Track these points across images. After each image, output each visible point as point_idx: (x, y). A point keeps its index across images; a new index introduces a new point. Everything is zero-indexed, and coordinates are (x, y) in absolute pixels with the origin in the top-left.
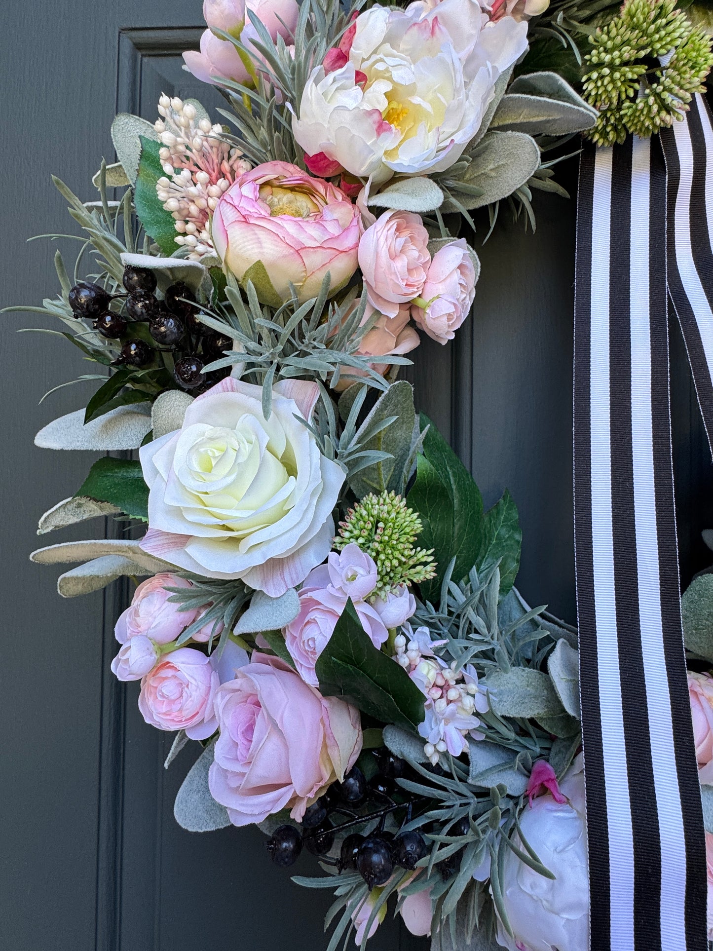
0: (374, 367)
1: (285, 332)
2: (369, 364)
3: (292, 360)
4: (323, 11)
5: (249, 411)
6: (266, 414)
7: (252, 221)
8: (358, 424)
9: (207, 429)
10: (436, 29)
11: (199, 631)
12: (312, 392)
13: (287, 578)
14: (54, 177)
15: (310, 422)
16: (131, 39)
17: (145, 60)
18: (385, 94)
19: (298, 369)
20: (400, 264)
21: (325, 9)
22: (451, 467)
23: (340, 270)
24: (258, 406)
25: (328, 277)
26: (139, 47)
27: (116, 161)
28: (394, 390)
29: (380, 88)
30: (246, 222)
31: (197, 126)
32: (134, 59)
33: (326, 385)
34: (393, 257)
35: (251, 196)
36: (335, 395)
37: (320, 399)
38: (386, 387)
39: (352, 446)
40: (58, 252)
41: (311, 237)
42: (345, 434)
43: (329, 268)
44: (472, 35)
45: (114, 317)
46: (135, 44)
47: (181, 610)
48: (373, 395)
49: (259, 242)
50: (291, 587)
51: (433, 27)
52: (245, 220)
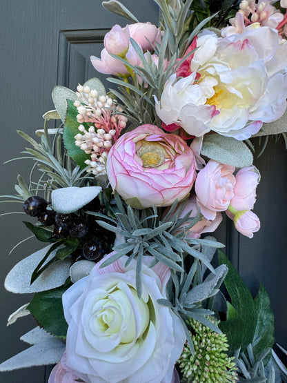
4: (174, 36)
7: (132, 174)
10: (246, 46)
14: (18, 131)
16: (65, 35)
17: (72, 45)
18: (214, 87)
21: (176, 35)
22: (238, 286)
25: (177, 201)
26: (68, 39)
29: (209, 83)
30: (129, 175)
31: (98, 100)
32: (67, 45)
35: (131, 154)
40: (19, 175)
41: (169, 183)
44: (269, 50)
46: (67, 38)
49: (136, 186)
51: (243, 45)
52: (128, 173)
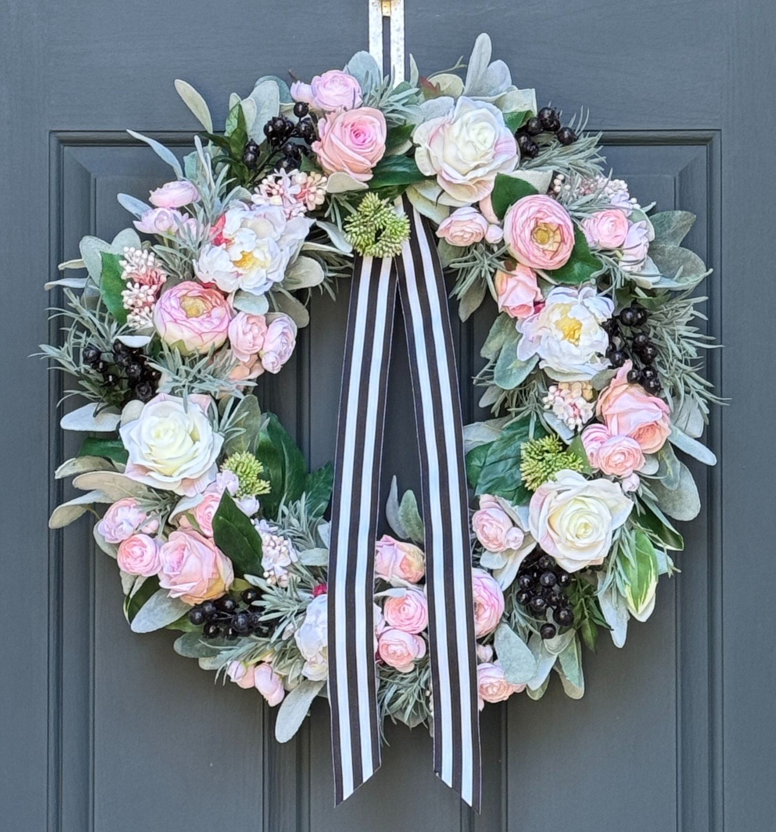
0: (238, 387)
1: (194, 371)
2: (235, 386)
3: (195, 385)
5: (176, 410)
6: (186, 412)
7: (179, 321)
8: (229, 417)
9: (156, 419)
11: (147, 526)
12: (207, 401)
13: (197, 489)
15: (206, 413)
16: (57, 137)
17: (66, 148)
18: (240, 252)
19: (200, 390)
20: (249, 337)
23: (219, 341)
24: (182, 408)
25: (214, 344)
27: (81, 257)
28: (247, 400)
29: (236, 249)
32: (59, 148)
33: (214, 398)
34: (244, 333)
35: (175, 306)
36: (217, 402)
37: (211, 404)
38: (242, 397)
39: (226, 427)
41: (206, 328)
42: (223, 421)
43: (214, 340)
45: (104, 363)
46: (59, 140)
47: (140, 512)
48: (237, 401)
49: (182, 332)
50: (198, 492)
52: (175, 321)
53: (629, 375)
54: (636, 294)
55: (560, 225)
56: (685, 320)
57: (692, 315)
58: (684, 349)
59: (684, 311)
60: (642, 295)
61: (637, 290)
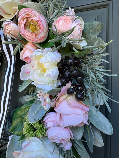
53: (68, 90)
54: (73, 51)
55: (38, 20)
56: (98, 63)
57: (101, 61)
58: (98, 76)
59: (98, 59)
60: (77, 51)
61: (74, 49)
